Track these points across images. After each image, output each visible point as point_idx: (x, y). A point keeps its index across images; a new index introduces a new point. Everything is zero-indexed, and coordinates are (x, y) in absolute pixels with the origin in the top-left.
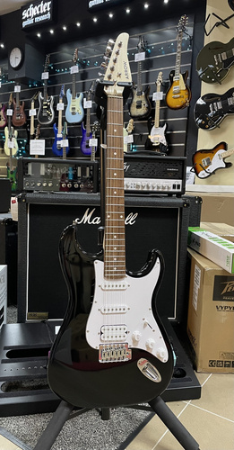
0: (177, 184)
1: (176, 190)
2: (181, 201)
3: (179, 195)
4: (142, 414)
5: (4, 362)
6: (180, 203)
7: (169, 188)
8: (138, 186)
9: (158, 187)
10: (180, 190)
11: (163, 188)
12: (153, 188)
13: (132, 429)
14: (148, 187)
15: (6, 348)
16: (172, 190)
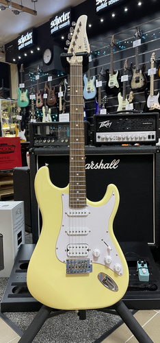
0: (151, 134)
1: (151, 140)
2: (154, 148)
3: (153, 143)
4: (117, 318)
5: (17, 271)
6: (153, 150)
7: (144, 138)
8: (119, 138)
9: (136, 138)
10: (155, 140)
11: (140, 138)
12: (132, 139)
13: (107, 329)
14: (128, 139)
15: (20, 262)
16: (147, 140)
